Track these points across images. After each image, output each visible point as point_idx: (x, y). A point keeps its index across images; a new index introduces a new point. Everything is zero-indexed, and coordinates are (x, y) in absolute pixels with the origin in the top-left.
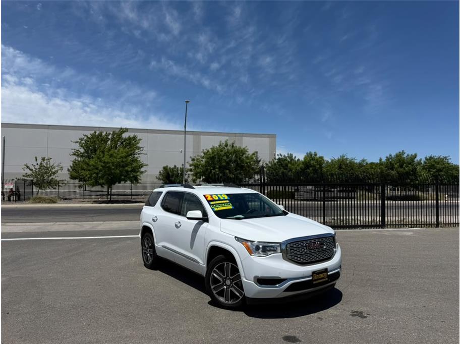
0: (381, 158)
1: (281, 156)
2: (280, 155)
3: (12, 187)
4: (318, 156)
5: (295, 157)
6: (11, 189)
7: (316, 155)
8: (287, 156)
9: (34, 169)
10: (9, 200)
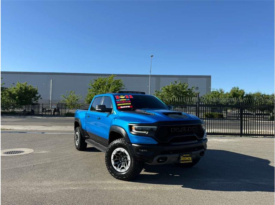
3: (55, 107)
6: (55, 108)
7: (238, 89)
10: (54, 114)
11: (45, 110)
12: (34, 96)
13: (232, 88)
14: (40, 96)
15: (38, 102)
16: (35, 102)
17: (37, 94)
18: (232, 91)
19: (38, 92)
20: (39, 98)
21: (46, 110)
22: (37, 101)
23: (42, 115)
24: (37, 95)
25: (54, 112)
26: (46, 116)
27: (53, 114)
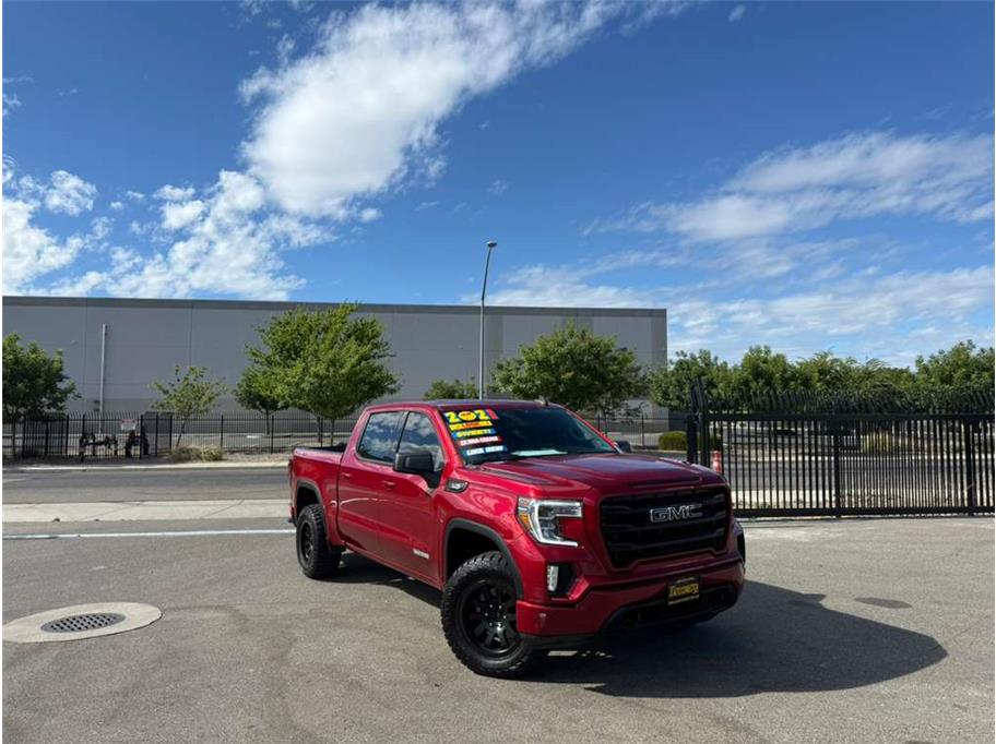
0: (921, 357)
1: (685, 356)
2: (682, 352)
3: (134, 428)
4: (773, 354)
5: (716, 359)
6: (132, 432)
7: (768, 352)
8: (697, 355)
9: (171, 392)
10: (128, 454)
11: (91, 441)
12: (50, 386)
13: (751, 350)
14: (71, 390)
15: (66, 412)
16: (53, 410)
17: (61, 381)
18: (748, 359)
19: (64, 373)
20: (70, 395)
21: (94, 438)
22: (61, 408)
23: (81, 460)
24: (61, 386)
25: (128, 448)
26: (95, 460)
27: (122, 453)
